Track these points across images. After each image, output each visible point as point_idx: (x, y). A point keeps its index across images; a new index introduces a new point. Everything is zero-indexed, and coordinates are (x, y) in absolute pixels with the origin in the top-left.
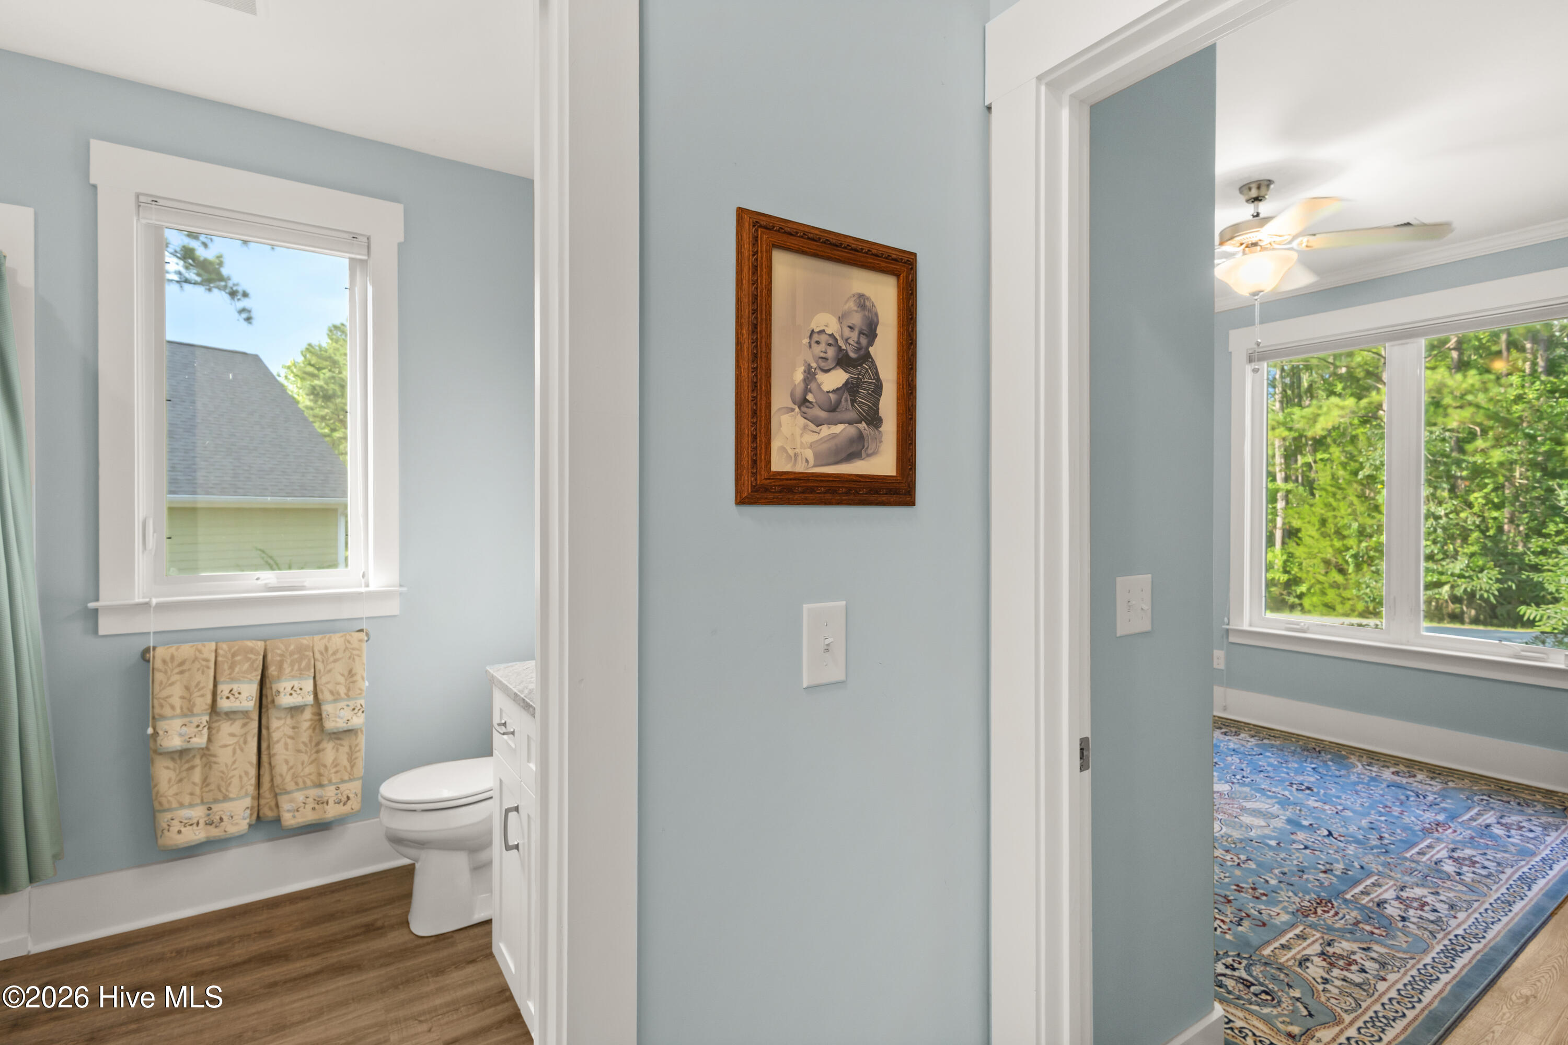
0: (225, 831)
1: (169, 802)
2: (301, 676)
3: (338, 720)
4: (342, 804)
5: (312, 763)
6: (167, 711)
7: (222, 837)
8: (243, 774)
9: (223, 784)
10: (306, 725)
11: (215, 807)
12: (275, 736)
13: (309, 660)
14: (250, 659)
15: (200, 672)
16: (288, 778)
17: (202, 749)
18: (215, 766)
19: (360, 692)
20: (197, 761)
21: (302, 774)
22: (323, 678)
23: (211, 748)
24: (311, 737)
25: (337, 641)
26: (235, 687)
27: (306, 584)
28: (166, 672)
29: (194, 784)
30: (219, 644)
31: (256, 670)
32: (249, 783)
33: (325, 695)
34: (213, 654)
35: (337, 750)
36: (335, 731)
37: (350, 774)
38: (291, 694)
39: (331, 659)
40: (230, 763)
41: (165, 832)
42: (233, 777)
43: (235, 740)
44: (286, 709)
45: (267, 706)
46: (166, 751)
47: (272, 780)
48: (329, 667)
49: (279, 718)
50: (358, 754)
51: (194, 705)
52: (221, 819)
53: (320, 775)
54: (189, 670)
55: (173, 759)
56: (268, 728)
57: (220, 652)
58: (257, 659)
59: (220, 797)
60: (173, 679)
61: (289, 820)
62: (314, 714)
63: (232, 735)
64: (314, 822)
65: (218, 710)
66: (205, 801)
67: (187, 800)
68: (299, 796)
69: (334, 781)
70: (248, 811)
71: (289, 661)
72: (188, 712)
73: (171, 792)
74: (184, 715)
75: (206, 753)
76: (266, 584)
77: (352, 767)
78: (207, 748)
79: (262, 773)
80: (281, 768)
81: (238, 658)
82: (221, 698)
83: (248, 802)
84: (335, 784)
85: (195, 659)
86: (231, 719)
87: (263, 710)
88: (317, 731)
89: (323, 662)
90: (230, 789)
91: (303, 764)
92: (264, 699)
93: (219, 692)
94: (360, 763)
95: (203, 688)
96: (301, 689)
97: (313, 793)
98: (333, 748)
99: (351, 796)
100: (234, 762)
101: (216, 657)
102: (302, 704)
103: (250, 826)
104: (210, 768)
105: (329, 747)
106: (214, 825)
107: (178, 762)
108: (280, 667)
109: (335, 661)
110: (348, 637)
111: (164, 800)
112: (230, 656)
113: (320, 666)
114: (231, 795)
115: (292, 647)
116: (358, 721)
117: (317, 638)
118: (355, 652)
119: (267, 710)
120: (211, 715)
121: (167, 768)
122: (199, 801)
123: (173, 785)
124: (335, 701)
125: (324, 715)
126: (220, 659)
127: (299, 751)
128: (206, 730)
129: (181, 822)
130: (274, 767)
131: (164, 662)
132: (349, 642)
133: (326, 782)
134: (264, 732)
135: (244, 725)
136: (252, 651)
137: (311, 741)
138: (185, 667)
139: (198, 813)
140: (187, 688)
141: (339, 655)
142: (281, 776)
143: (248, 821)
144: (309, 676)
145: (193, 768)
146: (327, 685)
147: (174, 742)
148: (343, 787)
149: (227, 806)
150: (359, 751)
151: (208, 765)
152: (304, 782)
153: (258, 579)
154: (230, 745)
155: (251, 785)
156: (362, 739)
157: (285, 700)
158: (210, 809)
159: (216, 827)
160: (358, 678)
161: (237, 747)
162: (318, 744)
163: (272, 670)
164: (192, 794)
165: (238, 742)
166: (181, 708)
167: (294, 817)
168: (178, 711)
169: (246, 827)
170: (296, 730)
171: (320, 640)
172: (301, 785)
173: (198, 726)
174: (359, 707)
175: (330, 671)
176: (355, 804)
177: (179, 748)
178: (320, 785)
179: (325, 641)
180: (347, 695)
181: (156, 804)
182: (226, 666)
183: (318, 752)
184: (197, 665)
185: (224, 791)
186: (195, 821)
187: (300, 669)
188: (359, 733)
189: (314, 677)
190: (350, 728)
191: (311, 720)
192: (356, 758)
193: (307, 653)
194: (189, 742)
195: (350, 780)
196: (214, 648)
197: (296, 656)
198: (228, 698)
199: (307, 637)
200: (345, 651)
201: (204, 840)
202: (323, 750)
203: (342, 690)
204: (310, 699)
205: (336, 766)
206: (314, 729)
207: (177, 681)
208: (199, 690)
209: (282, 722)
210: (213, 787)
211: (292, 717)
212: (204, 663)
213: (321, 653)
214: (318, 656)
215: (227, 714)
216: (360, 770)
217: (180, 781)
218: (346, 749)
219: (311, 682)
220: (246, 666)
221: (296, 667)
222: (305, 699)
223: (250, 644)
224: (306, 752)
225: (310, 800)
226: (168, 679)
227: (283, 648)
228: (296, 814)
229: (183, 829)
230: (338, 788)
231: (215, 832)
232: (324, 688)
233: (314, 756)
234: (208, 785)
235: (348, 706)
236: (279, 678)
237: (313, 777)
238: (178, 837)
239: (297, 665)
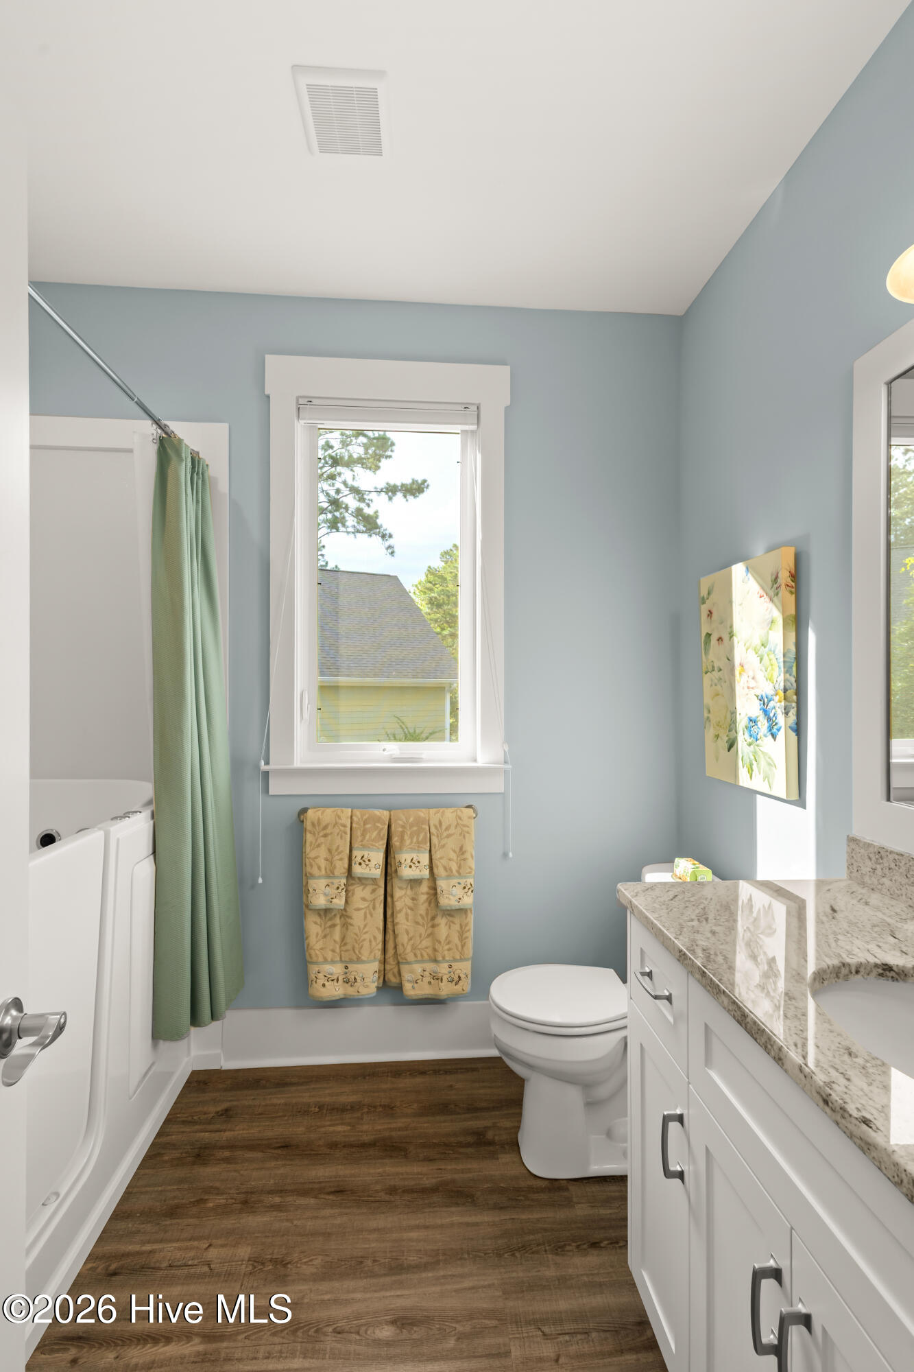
0: (358, 992)
1: (317, 955)
2: (418, 849)
3: (451, 897)
4: (454, 983)
5: (427, 937)
6: (315, 871)
7: (356, 997)
8: (372, 939)
9: (357, 946)
10: (423, 898)
11: (352, 967)
12: (398, 905)
13: (426, 833)
14: (378, 827)
15: (339, 836)
16: (409, 948)
17: (341, 910)
18: (350, 928)
19: (469, 870)
20: (337, 921)
21: (419, 947)
22: (438, 852)
23: (348, 909)
24: (427, 909)
25: (449, 815)
26: (366, 853)
27: (423, 756)
28: (314, 834)
29: (335, 941)
30: (355, 811)
31: (382, 839)
32: (377, 948)
33: (440, 871)
34: (349, 821)
35: (450, 928)
36: (448, 908)
37: (461, 953)
38: (410, 867)
39: (445, 834)
40: (362, 927)
41: (314, 982)
42: (364, 940)
43: (366, 904)
44: (406, 880)
45: (391, 875)
46: (313, 907)
47: (395, 947)
48: (443, 842)
49: (401, 888)
50: (467, 934)
51: (335, 867)
52: (355, 979)
53: (435, 950)
54: (331, 833)
55: (320, 915)
56: (392, 896)
57: (355, 819)
58: (382, 829)
59: (355, 958)
60: (319, 841)
61: (410, 990)
62: (430, 888)
63: (364, 899)
64: (430, 997)
65: (353, 875)
66: (343, 959)
67: (329, 955)
68: (418, 968)
69: (447, 958)
70: (376, 975)
71: (409, 833)
72: (330, 874)
73: (318, 946)
74: (328, 877)
75: (344, 914)
76: (391, 755)
77: (463, 946)
78: (345, 910)
79: (387, 939)
80: (403, 938)
81: (368, 826)
82: (355, 864)
83: (376, 966)
84: (447, 961)
85: (336, 824)
86: (363, 884)
87: (388, 878)
88: (432, 905)
89: (438, 836)
90: (362, 951)
91: (420, 937)
92: (389, 867)
93: (353, 858)
94: (470, 944)
95: (342, 852)
96: (419, 862)
97: (430, 966)
98: (446, 925)
99: (463, 976)
100: (365, 926)
101: (351, 823)
102: (419, 877)
103: (378, 988)
104: (347, 929)
105: (442, 921)
106: (350, 984)
107: (324, 918)
108: (402, 840)
109: (448, 836)
110: (459, 813)
111: (312, 952)
112: (362, 824)
113: (434, 840)
114: (363, 958)
115: (412, 819)
116: (468, 900)
117: (432, 811)
118: (466, 829)
119: (392, 878)
120: (347, 877)
121: (316, 923)
122: (338, 959)
123: (320, 940)
124: (449, 877)
125: (439, 891)
126: (354, 825)
127: (417, 923)
128: (343, 893)
129: (325, 976)
130: (397, 935)
131: (313, 824)
132: (460, 818)
133: (440, 959)
134: (389, 899)
135: (374, 891)
136: (379, 819)
137: (427, 914)
138: (328, 831)
139: (337, 970)
140: (330, 851)
141: (452, 830)
142: (403, 945)
143: (376, 984)
144: (426, 849)
145: (334, 926)
146: (441, 861)
147: (320, 901)
148: (455, 965)
149: (359, 967)
150: (469, 930)
151: (345, 926)
152: (422, 955)
153: (384, 750)
154: (362, 909)
155: (379, 950)
156: (471, 918)
157: (407, 872)
158: (346, 968)
159: (351, 986)
160: (468, 855)
161: (368, 911)
162: (433, 918)
163: (395, 841)
164: (333, 951)
165: (368, 906)
166: (326, 869)
167: (413, 988)
168: (323, 872)
169: (375, 990)
170: (415, 902)
171: (435, 814)
172: (419, 958)
173: (338, 888)
174: (470, 886)
175: (443, 846)
176: (466, 985)
177: (324, 907)
178: (435, 961)
179: (439, 815)
180: (458, 872)
181: (307, 954)
182: (359, 833)
183: (433, 926)
184: (336, 830)
185: (357, 952)
186: (335, 977)
187: (418, 842)
188: (469, 912)
189: (430, 851)
190: (462, 907)
191: (428, 893)
192: (467, 938)
193: (424, 826)
194: (331, 902)
195: (461, 960)
196: (350, 814)
197: (415, 828)
198: (360, 864)
199: (423, 810)
200: (456, 826)
201: (342, 996)
202: (438, 925)
203: (454, 867)
204: (426, 873)
205: (449, 943)
206: (430, 903)
207: (322, 843)
208: (339, 853)
209: (403, 892)
210: (349, 947)
211: (412, 888)
212: (342, 828)
213: (436, 827)
214: (433, 830)
215: (359, 878)
216: (469, 950)
217: (325, 936)
218: (456, 927)
219: (427, 855)
220: (375, 834)
221: (415, 840)
222: (422, 873)
223: (377, 812)
224: (423, 926)
225: (427, 974)
226: (316, 840)
227: (404, 820)
228: (415, 985)
229: (327, 983)
230: (450, 967)
231: (351, 991)
232: (438, 863)
233: (430, 930)
234: (345, 944)
235: (459, 883)
236: (401, 848)
237: (430, 951)
238: (323, 990)
239: (415, 837)
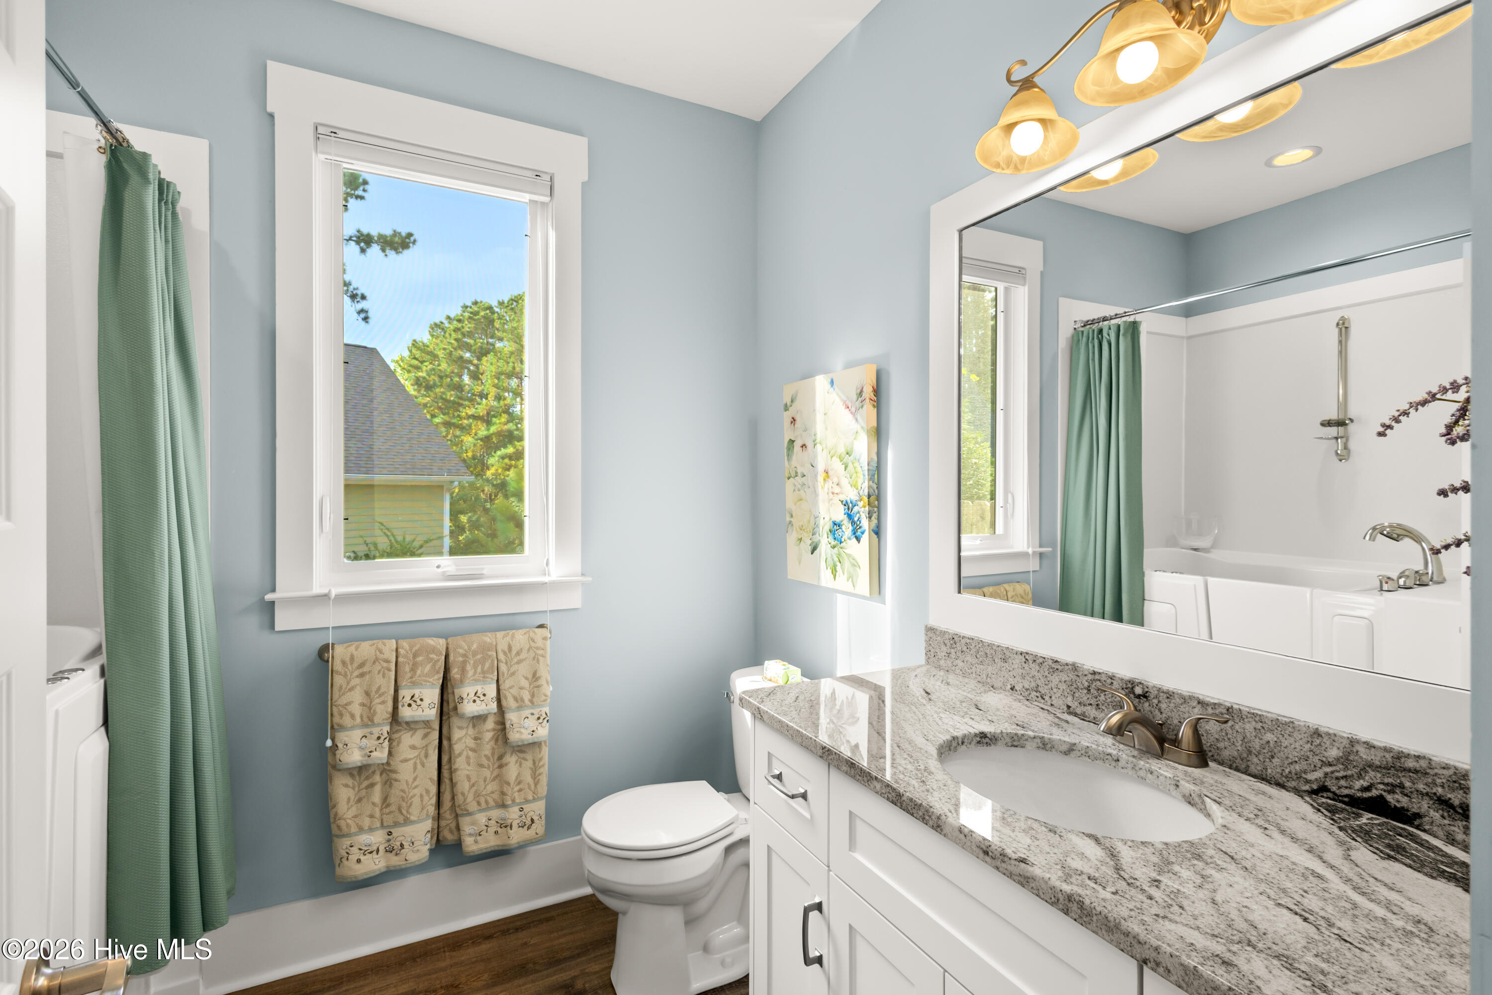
0: (406, 860)
1: (348, 826)
2: (484, 680)
3: (523, 730)
4: (526, 828)
5: (494, 780)
6: (347, 721)
7: (403, 867)
8: (424, 794)
9: (404, 804)
10: (489, 735)
11: (396, 832)
12: (457, 748)
13: (493, 661)
14: (432, 659)
15: (381, 674)
16: (470, 798)
17: (383, 764)
18: (395, 784)
19: (544, 698)
20: (377, 778)
21: (484, 793)
22: (506, 681)
23: (392, 762)
24: (493, 749)
25: (520, 638)
26: (417, 692)
27: (485, 572)
28: (345, 675)
29: (374, 804)
30: (400, 642)
31: (438, 672)
32: (429, 803)
33: (509, 702)
34: (394, 654)
35: (520, 765)
36: (520, 744)
37: (534, 793)
38: (474, 701)
39: (515, 660)
40: (410, 781)
41: (344, 860)
42: (414, 796)
43: (415, 753)
44: (469, 718)
45: (449, 714)
46: (345, 767)
47: (453, 798)
48: (512, 670)
49: (460, 728)
50: (542, 770)
51: (375, 713)
52: (402, 845)
53: (503, 793)
54: (370, 672)
55: (352, 776)
56: (449, 739)
57: (401, 651)
58: (438, 660)
59: (401, 819)
60: (352, 683)
61: (471, 845)
62: (497, 723)
63: (413, 747)
64: (497, 848)
65: (400, 720)
66: (385, 824)
67: (366, 822)
68: (482, 818)
69: (518, 801)
70: (429, 835)
71: (472, 662)
72: (369, 721)
73: (350, 814)
74: (365, 726)
75: (387, 769)
76: (444, 572)
77: (536, 784)
78: (388, 763)
79: (442, 790)
80: (463, 786)
81: (420, 659)
82: (403, 706)
83: (428, 824)
84: (518, 804)
85: (376, 660)
86: (411, 729)
87: (444, 718)
88: (500, 742)
89: (506, 663)
90: (411, 810)
91: (485, 781)
92: (445, 704)
93: (400, 698)
94: (544, 780)
95: (383, 694)
96: (484, 695)
97: (496, 814)
98: (516, 762)
99: (536, 818)
100: (415, 779)
101: (397, 657)
102: (486, 712)
103: (431, 851)
104: (391, 786)
105: (511, 760)
106: (394, 852)
107: (357, 778)
108: (463, 671)
109: (519, 662)
110: (532, 634)
111: (342, 823)
112: (411, 656)
113: (503, 668)
114: (412, 818)
115: (475, 646)
116: (543, 732)
117: (500, 635)
118: (540, 652)
119: (449, 718)
120: (391, 724)
121: (346, 786)
122: (378, 824)
123: (352, 806)
124: (519, 708)
125: (508, 726)
126: (401, 659)
127: (481, 766)
128: (386, 743)
129: (360, 849)
130: (456, 783)
131: (344, 663)
132: (533, 641)
133: (509, 802)
134: (445, 743)
135: (426, 736)
136: (434, 650)
137: (493, 754)
138: (365, 669)
139: (377, 838)
140: (367, 694)
141: (523, 655)
142: (463, 794)
143: (428, 846)
144: (492, 679)
145: (372, 785)
146: (511, 690)
147: (353, 757)
148: (527, 807)
149: (408, 830)
150: (543, 766)
151: (388, 783)
152: (487, 802)
153: (438, 567)
154: (411, 759)
155: (431, 805)
156: (545, 751)
157: (470, 708)
158: (390, 833)
159: (397, 854)
160: (542, 681)
161: (418, 761)
162: (501, 757)
163: (455, 673)
164: (371, 816)
165: (419, 755)
166: (362, 717)
167: (476, 842)
168: (358, 720)
169: (427, 854)
170: (479, 741)
171: (504, 637)
172: (484, 805)
173: (379, 738)
174: (544, 716)
175: (513, 674)
176: (539, 828)
177: (359, 764)
178: (503, 806)
179: (508, 639)
180: (531, 701)
181: (334, 827)
182: (407, 669)
183: (501, 767)
184: (377, 667)
185: (405, 812)
186: (375, 848)
187: (483, 672)
188: (543, 744)
189: (498, 681)
190: (536, 740)
191: (494, 730)
192: (540, 774)
193: (490, 653)
194: (369, 756)
195: (534, 800)
196: (394, 647)
197: (479, 656)
198: (410, 705)
199: (489, 634)
200: (529, 650)
201: (383, 870)
202: (506, 764)
203: (526, 696)
204: (494, 706)
205: (519, 783)
206: (497, 740)
207: (357, 685)
208: (380, 696)
209: (464, 732)
210: (393, 808)
211: (474, 726)
212: (385, 665)
213: (505, 653)
214: (501, 656)
215: (407, 723)
216: (543, 790)
217: (360, 800)
218: (529, 764)
219: (494, 686)
220: (428, 668)
221: (479, 669)
222: (489, 707)
223: (431, 641)
224: (489, 767)
225: (493, 822)
226: (348, 683)
227: (466, 647)
228: (479, 838)
229: (362, 858)
230: (521, 810)
231: (395, 861)
232: (507, 694)
233: (496, 773)
234: (388, 805)
235: (532, 714)
236: (462, 681)
237: (496, 796)
238: (358, 866)
239: (480, 666)
